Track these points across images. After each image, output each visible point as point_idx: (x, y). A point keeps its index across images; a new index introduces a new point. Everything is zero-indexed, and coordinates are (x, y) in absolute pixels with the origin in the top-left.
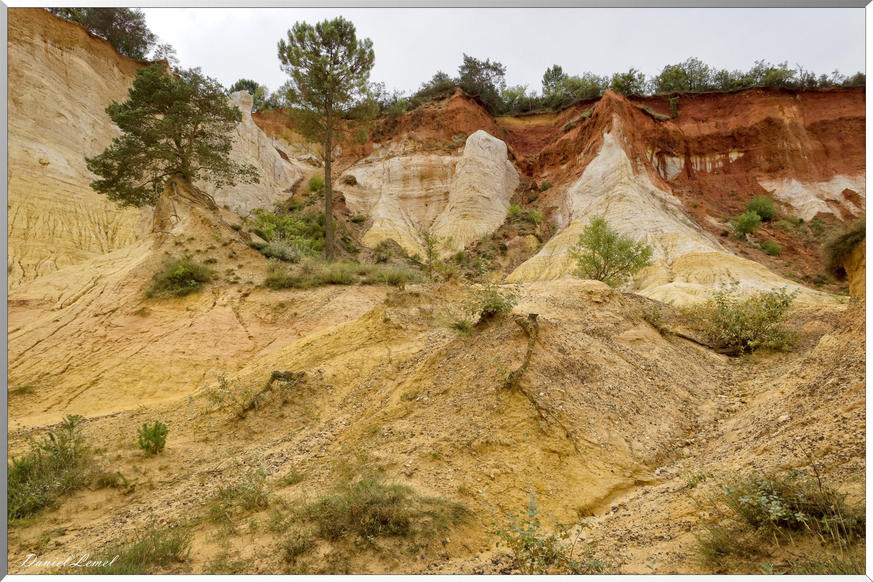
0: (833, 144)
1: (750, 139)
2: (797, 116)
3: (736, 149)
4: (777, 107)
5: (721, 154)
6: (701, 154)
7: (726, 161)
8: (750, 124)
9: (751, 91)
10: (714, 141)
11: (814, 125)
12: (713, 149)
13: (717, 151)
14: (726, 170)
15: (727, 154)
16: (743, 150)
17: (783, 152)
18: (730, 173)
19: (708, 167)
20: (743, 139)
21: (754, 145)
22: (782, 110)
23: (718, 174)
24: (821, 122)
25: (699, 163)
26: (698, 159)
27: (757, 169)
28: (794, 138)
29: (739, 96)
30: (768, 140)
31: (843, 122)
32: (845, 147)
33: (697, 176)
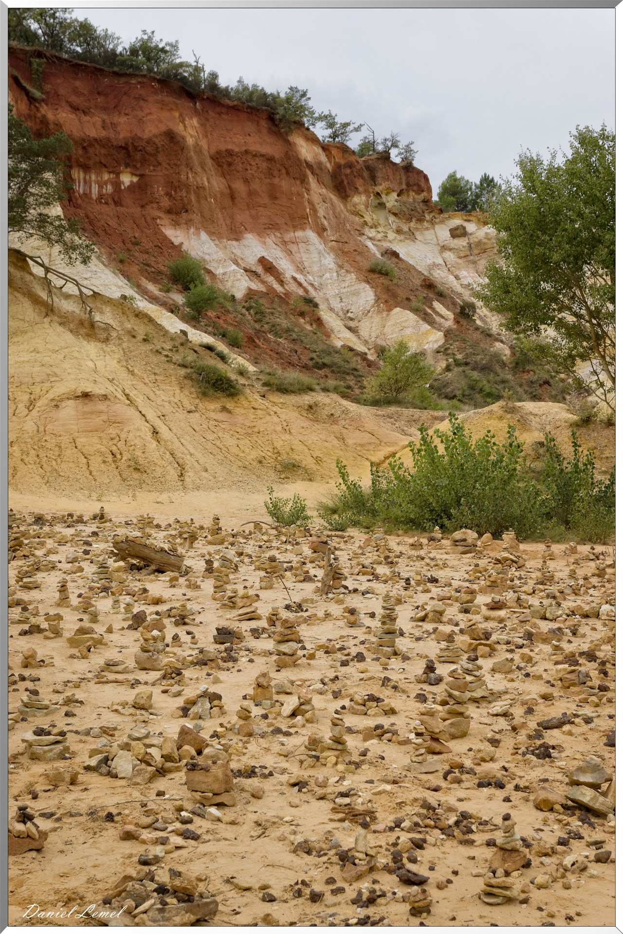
0: (239, 186)
1: (147, 157)
2: (201, 136)
3: (129, 170)
4: (177, 114)
5: (110, 172)
6: (86, 168)
7: (117, 184)
8: (146, 135)
9: (145, 80)
10: (103, 151)
11: (219, 153)
12: (101, 163)
13: (105, 166)
14: (116, 198)
15: (118, 174)
16: (138, 172)
17: (187, 186)
18: (122, 205)
19: (93, 190)
20: (138, 156)
21: (152, 168)
22: (183, 122)
23: (106, 203)
24: (227, 150)
25: (82, 181)
26: (82, 175)
27: (155, 205)
28: (199, 170)
29: (127, 83)
30: (169, 164)
31: (250, 157)
32: (251, 194)
33: (80, 201)
